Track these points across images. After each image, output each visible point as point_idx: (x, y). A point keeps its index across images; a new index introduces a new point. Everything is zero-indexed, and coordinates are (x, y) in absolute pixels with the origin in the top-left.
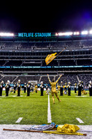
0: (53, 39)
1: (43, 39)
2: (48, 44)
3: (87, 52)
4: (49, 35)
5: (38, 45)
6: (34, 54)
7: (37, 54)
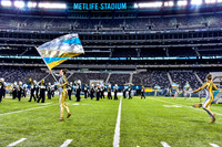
0: (130, 14)
1: (114, 13)
2: (121, 21)
3: (185, 35)
4: (124, 6)
5: (105, 23)
6: (99, 37)
7: (105, 37)
